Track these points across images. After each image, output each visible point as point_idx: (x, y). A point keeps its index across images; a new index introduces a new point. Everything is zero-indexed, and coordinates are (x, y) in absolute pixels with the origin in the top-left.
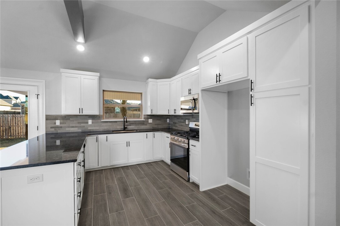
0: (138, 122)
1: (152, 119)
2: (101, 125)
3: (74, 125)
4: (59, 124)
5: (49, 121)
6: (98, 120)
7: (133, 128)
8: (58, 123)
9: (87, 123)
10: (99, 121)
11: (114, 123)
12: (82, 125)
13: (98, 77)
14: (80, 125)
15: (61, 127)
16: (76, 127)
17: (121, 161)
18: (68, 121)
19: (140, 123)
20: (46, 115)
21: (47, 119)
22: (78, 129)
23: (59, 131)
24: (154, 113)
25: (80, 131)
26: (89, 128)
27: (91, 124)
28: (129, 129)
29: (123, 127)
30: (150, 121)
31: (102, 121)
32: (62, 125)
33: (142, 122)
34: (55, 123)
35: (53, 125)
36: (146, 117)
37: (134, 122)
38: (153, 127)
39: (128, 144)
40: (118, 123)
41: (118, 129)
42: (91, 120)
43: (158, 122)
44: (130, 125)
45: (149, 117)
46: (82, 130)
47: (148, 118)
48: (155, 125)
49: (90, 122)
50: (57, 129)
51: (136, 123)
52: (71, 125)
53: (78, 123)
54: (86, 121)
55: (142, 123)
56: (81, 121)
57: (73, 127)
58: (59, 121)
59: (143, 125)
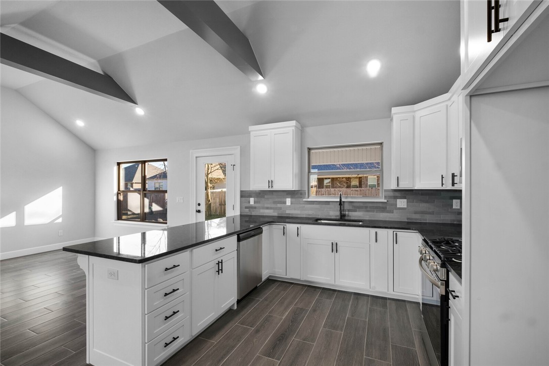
0: (371, 205)
1: (405, 200)
2: (304, 207)
3: (269, 206)
4: (253, 204)
5: (243, 199)
6: (299, 199)
7: (360, 217)
8: (252, 200)
9: (285, 203)
10: (301, 200)
11: (324, 206)
12: (279, 205)
13: (294, 128)
14: (276, 206)
15: (255, 208)
16: (272, 209)
17: (322, 277)
18: (263, 199)
19: (377, 208)
20: (241, 192)
21: (242, 196)
22: (274, 212)
23: (253, 214)
24: (404, 185)
25: (276, 214)
26: (288, 212)
27: (290, 204)
28: (352, 218)
29: (338, 213)
30: (402, 203)
31: (304, 200)
32: (257, 205)
33: (381, 205)
34: (249, 202)
35: (247, 205)
36: (391, 194)
37: (361, 205)
38: (408, 219)
39: (335, 247)
40: (331, 206)
41: (330, 216)
42: (290, 199)
43: (423, 206)
44: (355, 211)
45: (397, 194)
46: (278, 214)
47: (396, 198)
48: (416, 213)
49: (288, 201)
50: (251, 210)
51: (366, 207)
52: (266, 206)
53: (275, 203)
54: (283, 200)
55: (382, 207)
56: (276, 200)
57: (267, 208)
58: (253, 199)
59: (383, 212)
